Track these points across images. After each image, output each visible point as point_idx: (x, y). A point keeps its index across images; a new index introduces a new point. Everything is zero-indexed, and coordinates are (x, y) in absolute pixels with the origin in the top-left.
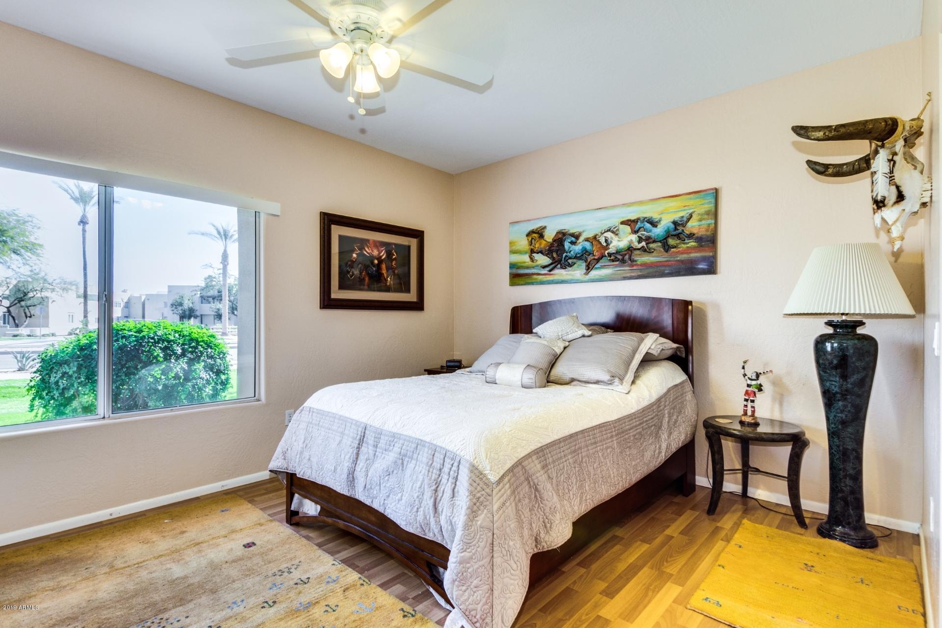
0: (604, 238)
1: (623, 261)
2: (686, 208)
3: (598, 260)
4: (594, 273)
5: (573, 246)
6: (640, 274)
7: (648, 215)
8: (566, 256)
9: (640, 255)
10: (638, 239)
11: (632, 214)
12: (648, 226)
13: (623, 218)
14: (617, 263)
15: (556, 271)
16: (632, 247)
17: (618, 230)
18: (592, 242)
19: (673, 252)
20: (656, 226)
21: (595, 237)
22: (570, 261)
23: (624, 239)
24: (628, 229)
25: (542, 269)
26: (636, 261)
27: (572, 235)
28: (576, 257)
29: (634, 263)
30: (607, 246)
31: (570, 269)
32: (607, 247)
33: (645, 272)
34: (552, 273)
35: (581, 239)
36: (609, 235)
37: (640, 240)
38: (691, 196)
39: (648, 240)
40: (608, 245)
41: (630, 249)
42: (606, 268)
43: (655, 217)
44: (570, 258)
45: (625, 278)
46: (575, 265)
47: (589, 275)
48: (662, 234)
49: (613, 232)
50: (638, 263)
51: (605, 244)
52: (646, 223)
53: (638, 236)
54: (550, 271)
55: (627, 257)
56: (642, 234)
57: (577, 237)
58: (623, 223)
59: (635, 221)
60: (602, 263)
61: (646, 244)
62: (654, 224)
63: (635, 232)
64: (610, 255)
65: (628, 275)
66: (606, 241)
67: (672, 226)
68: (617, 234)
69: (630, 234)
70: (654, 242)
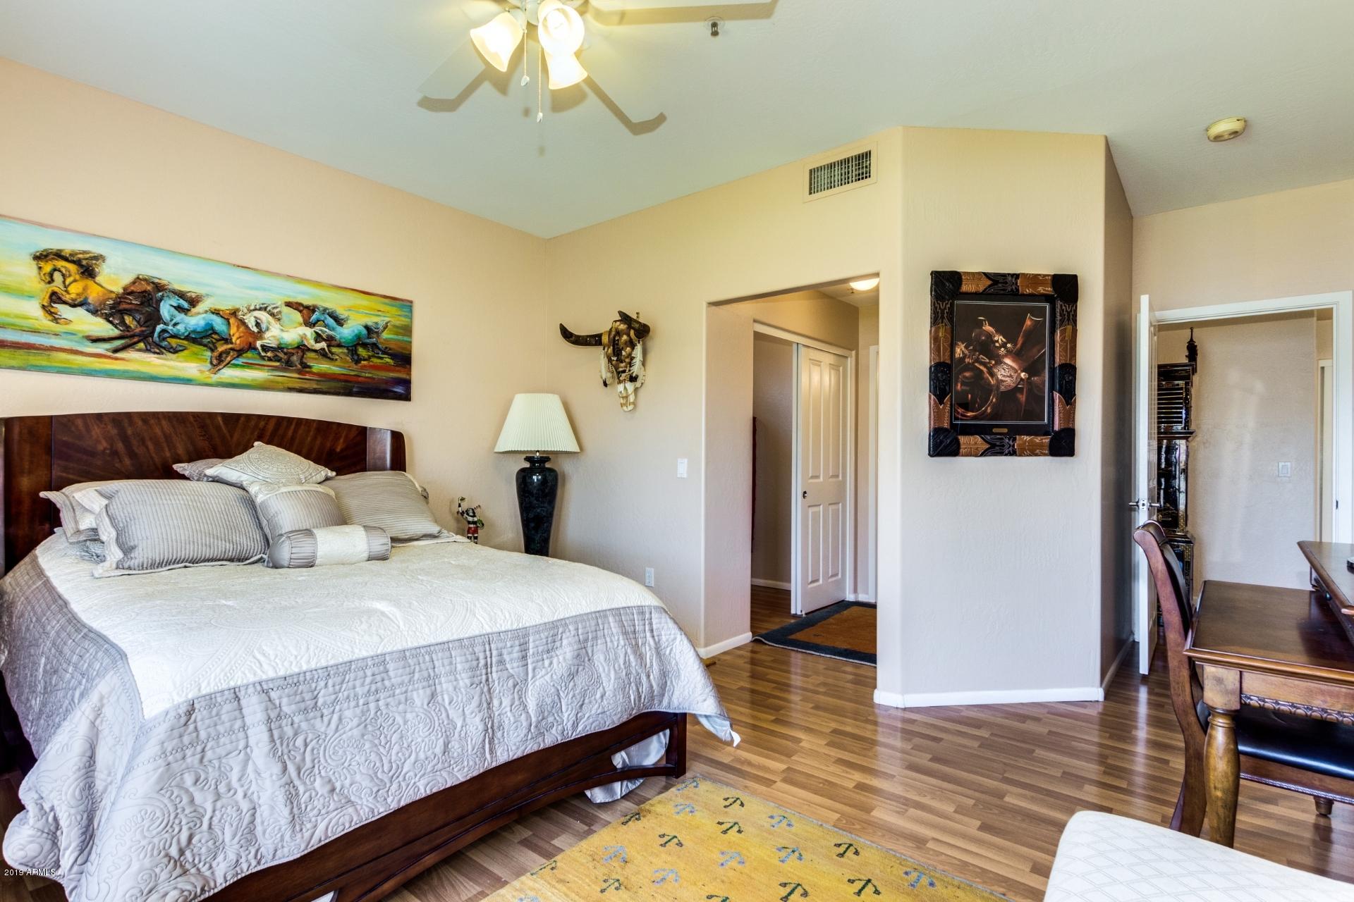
0: (253, 320)
1: (288, 365)
2: (380, 313)
3: (240, 352)
4: (228, 374)
5: (182, 315)
6: (315, 386)
7: (330, 305)
8: (164, 331)
9: (316, 359)
10: (314, 335)
11: (306, 296)
12: (330, 321)
13: (289, 296)
14: (278, 364)
15: (131, 354)
16: (305, 345)
17: (280, 312)
18: (228, 320)
19: (365, 366)
20: (341, 325)
21: (234, 313)
22: (174, 342)
23: (290, 332)
24: (298, 317)
25: (89, 343)
26: (310, 367)
27: (181, 295)
28: (187, 338)
29: (308, 370)
30: (259, 332)
31: (174, 356)
32: (260, 334)
33: (323, 386)
34: (119, 355)
35: (201, 307)
36: (263, 316)
37: (318, 338)
38: (387, 301)
39: (330, 340)
40: (261, 332)
41: (302, 348)
42: (256, 369)
43: (342, 313)
44: (174, 336)
45: (290, 390)
46: (186, 352)
47: (217, 376)
48: (350, 337)
49: (272, 315)
50: (314, 370)
51: (255, 330)
52: (328, 317)
53: (316, 333)
54: (116, 351)
55: (295, 358)
56: (321, 330)
57: (193, 302)
58: (289, 304)
59: (311, 309)
60: (248, 358)
61: (328, 346)
62: (339, 321)
63: (308, 324)
64: (265, 348)
65: (297, 386)
66: (258, 325)
67: (364, 332)
68: (279, 320)
69: (301, 325)
70: (339, 346)
